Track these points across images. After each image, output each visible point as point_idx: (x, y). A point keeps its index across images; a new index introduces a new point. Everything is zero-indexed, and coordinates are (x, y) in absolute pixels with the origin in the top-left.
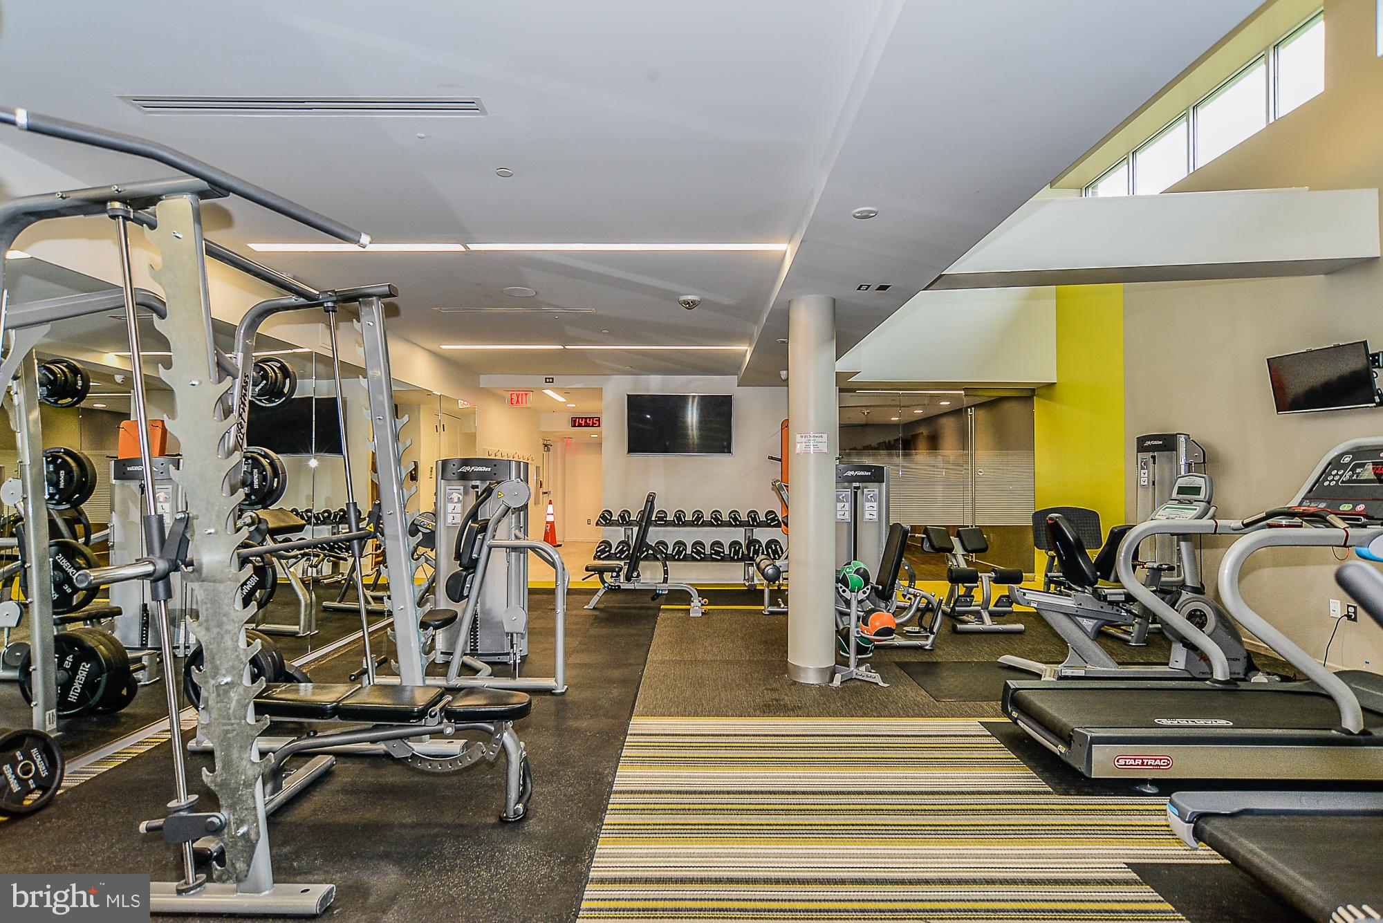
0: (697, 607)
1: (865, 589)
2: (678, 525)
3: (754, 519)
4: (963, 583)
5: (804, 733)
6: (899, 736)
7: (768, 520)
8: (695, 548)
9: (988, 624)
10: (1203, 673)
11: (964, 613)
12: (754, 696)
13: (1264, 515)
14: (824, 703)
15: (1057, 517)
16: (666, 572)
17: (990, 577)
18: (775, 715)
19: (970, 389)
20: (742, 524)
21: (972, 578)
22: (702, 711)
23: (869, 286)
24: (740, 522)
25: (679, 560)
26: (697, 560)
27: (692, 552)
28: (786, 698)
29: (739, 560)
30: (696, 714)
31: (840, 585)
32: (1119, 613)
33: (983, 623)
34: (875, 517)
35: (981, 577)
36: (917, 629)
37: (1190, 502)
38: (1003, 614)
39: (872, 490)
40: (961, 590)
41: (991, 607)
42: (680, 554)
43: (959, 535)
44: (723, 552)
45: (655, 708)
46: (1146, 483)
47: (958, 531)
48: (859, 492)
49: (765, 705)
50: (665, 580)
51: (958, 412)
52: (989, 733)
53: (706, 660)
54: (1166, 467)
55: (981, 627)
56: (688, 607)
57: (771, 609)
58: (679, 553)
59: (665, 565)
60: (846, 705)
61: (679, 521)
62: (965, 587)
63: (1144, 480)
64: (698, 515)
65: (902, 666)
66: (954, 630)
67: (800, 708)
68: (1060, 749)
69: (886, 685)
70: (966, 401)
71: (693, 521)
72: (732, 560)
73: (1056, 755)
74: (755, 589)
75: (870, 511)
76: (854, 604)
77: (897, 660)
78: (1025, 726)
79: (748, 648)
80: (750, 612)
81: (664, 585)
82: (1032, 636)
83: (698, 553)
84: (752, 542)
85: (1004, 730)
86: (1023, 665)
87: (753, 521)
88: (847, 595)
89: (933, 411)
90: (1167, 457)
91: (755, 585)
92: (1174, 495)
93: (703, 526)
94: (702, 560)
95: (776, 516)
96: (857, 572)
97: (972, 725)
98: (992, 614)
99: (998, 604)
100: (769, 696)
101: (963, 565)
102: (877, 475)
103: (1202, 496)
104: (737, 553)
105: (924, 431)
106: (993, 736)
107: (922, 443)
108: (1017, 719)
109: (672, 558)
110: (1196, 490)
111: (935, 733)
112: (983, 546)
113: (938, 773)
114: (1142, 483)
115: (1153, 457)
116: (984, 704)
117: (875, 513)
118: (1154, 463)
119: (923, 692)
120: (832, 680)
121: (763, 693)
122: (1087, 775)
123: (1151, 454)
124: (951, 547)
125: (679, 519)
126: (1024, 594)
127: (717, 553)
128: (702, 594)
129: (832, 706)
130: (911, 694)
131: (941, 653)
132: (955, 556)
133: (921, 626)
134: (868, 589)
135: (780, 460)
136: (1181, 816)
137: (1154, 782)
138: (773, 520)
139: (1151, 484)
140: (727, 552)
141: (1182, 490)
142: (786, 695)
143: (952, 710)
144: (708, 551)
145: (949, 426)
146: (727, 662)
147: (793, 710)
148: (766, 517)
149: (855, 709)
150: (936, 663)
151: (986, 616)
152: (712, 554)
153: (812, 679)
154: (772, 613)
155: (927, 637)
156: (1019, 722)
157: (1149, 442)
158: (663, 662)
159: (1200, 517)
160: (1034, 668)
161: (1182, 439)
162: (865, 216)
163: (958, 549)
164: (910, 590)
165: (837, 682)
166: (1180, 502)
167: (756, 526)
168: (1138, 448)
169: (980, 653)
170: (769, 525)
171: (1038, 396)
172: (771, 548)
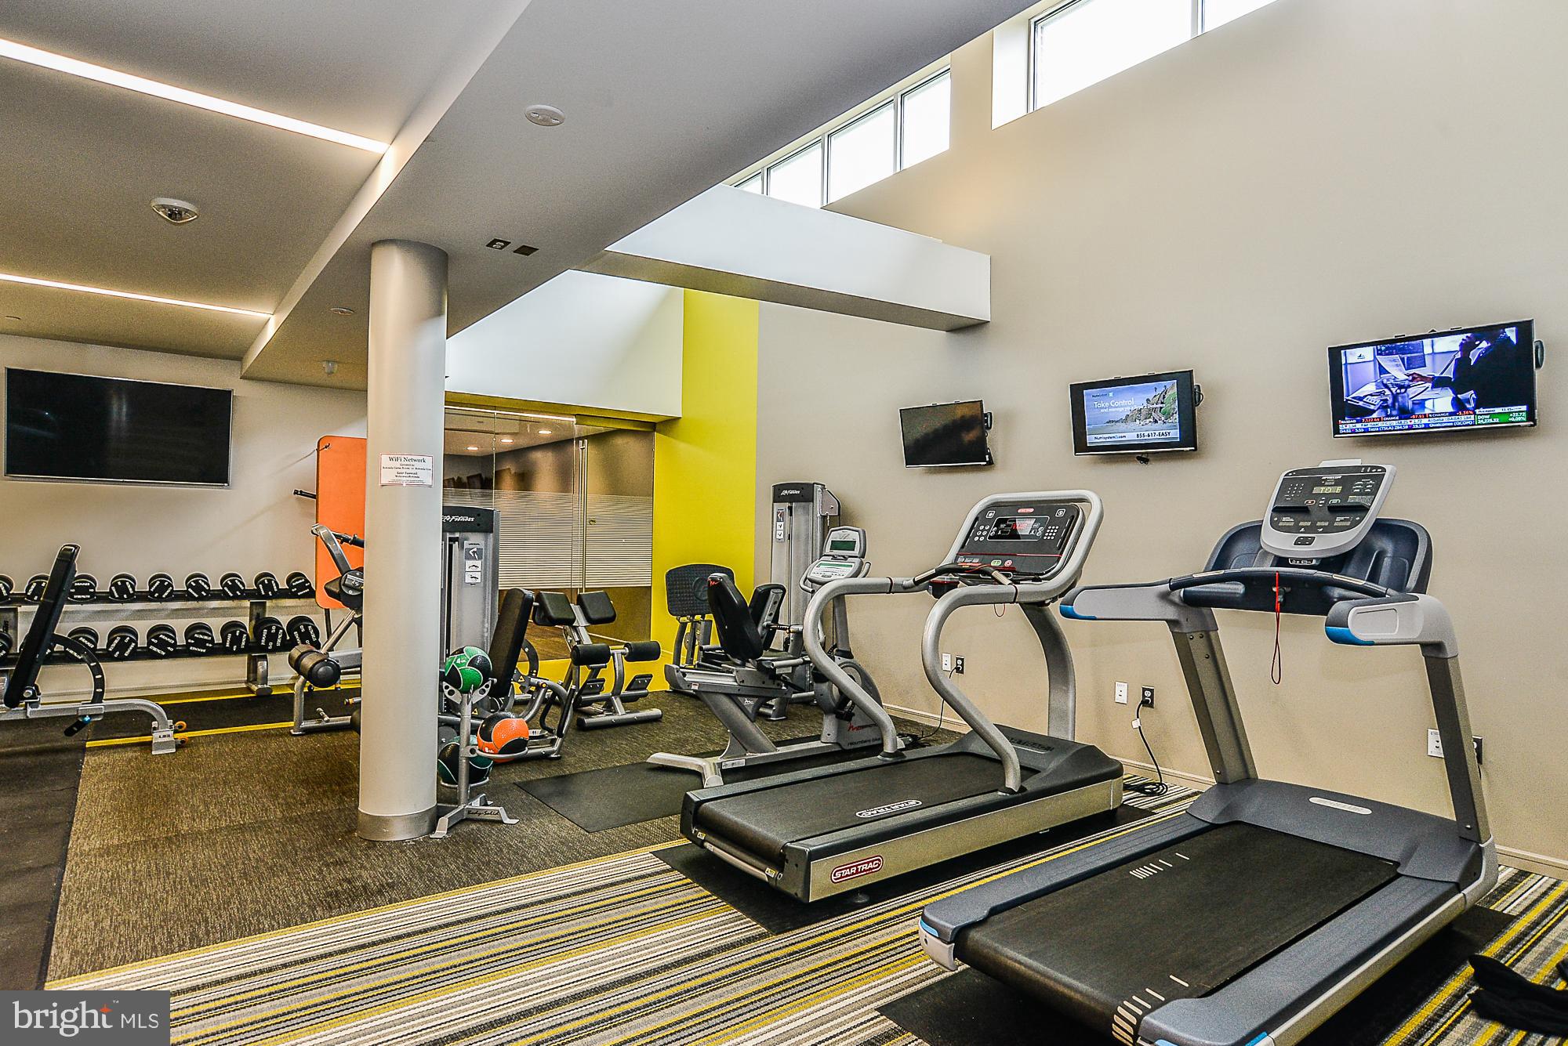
0: (164, 734)
1: (484, 687)
2: (121, 600)
3: (268, 587)
4: (587, 664)
5: (410, 930)
6: (555, 899)
7: (292, 587)
8: (157, 637)
9: (621, 713)
10: (852, 744)
11: (589, 703)
12: (306, 882)
13: (934, 571)
14: (430, 870)
15: (721, 578)
16: (100, 683)
17: (622, 654)
18: (351, 909)
19: (583, 415)
20: (247, 595)
21: (601, 656)
22: (207, 933)
23: (507, 243)
24: (242, 591)
25: (122, 658)
26: (160, 657)
27: (150, 643)
28: (364, 874)
29: (240, 652)
30: (196, 942)
31: (445, 684)
32: (779, 687)
33: (616, 712)
34: (479, 581)
35: (613, 655)
36: (538, 732)
37: (845, 558)
38: (635, 698)
39: (475, 540)
40: (584, 672)
41: (624, 692)
42: (123, 648)
43: (580, 601)
44: (212, 641)
45: (99, 949)
46: (782, 537)
47: (579, 597)
48: (456, 545)
49: (330, 894)
50: (98, 698)
51: (560, 445)
52: (668, 867)
53: (200, 833)
54: (803, 518)
55: (613, 718)
56: (147, 739)
57: (305, 724)
58: (122, 646)
59: (97, 670)
60: (464, 864)
61: (123, 591)
62: (591, 668)
63: (780, 533)
64: (162, 582)
65: (525, 787)
66: (581, 727)
67: (391, 886)
68: (769, 873)
69: (514, 821)
70: (578, 430)
71: (152, 594)
72: (227, 652)
73: (765, 882)
74: (270, 695)
75: (472, 571)
76: (467, 710)
77: (518, 780)
78: (715, 848)
79: (277, 796)
80: (268, 734)
81: (97, 706)
82: (670, 722)
83: (162, 644)
84: (262, 623)
85: (681, 856)
86: (671, 761)
87: (265, 590)
88: (456, 698)
89: (523, 442)
90: (804, 507)
91: (270, 690)
92: (827, 550)
93: (172, 600)
94: (169, 656)
95: (307, 581)
96: (472, 663)
97: (642, 859)
98: (624, 700)
99: (632, 687)
100: (332, 876)
101: (587, 641)
102: (484, 522)
103: (856, 552)
104: (236, 640)
105: (510, 467)
106: (673, 869)
107: (508, 481)
108: (705, 841)
109: (108, 656)
110: (850, 545)
111: (602, 883)
112: (610, 615)
113: (623, 945)
114: (778, 537)
115: (790, 508)
116: (647, 824)
117: (478, 575)
118: (791, 515)
119: (568, 823)
120: (433, 829)
121: (320, 872)
122: (805, 901)
123: (788, 504)
124: (573, 617)
125: (122, 589)
126: (684, 674)
127: (200, 643)
128: (174, 712)
129: (444, 871)
130: (553, 828)
131: (572, 760)
132: (575, 628)
133: (544, 728)
134: (487, 686)
135: (314, 497)
136: (941, 937)
137: (864, 890)
138: (301, 587)
139: (787, 538)
140: (218, 639)
141: (835, 545)
142: (362, 867)
143: (612, 842)
144: (181, 640)
145: (545, 462)
146: (242, 828)
147: (380, 892)
148: (288, 582)
149: (479, 869)
150: (572, 775)
151: (617, 702)
152: (189, 645)
153: (399, 833)
154: (308, 732)
155: (553, 742)
156: (707, 845)
157: (786, 492)
158: (106, 851)
159: (856, 575)
160: (692, 764)
161: (818, 488)
162: (545, 120)
163: (581, 621)
164: (532, 680)
165: (441, 832)
166: (834, 557)
167: (270, 598)
168: (774, 497)
169: (620, 752)
170: (294, 596)
171: (659, 432)
172: (299, 630)
